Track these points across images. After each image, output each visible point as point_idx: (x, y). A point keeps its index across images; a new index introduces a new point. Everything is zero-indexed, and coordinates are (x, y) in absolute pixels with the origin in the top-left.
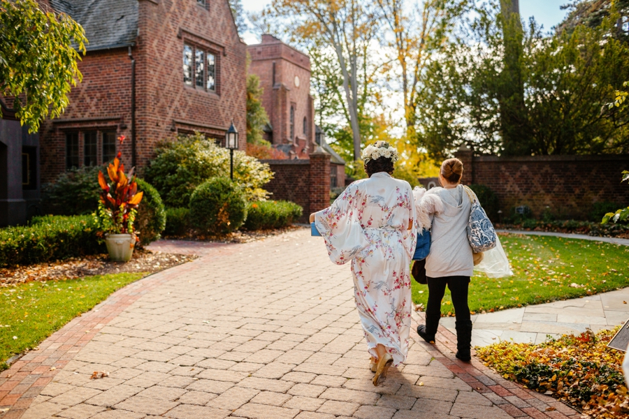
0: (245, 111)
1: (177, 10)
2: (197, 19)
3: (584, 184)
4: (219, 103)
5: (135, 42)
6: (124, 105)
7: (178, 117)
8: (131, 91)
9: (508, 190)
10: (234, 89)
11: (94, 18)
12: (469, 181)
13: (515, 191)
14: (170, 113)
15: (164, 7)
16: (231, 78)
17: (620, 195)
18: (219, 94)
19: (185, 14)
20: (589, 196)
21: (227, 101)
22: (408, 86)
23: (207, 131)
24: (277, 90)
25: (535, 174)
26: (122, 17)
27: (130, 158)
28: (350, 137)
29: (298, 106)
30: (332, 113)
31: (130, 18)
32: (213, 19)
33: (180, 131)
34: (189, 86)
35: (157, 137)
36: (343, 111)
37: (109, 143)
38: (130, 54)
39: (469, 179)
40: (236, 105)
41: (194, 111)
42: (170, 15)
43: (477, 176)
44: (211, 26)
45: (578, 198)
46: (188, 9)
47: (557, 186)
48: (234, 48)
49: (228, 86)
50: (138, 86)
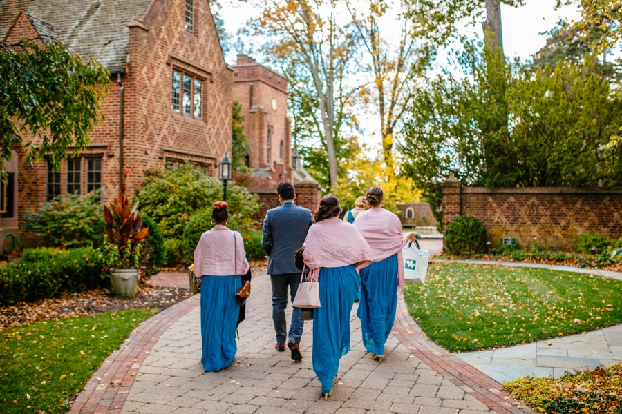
0: (231, 138)
1: (166, 37)
2: (185, 46)
3: (570, 216)
4: (206, 130)
5: (124, 68)
6: (111, 133)
7: (165, 145)
8: (119, 118)
9: (495, 221)
10: (220, 117)
11: (79, 42)
12: (457, 213)
13: (502, 223)
14: (158, 140)
15: (154, 34)
16: (217, 105)
17: (604, 227)
18: (206, 122)
19: (175, 41)
20: (575, 227)
21: (214, 128)
22: (385, 110)
23: (194, 159)
24: (254, 113)
25: (522, 205)
26: (110, 42)
27: (118, 187)
28: (325, 161)
29: (275, 130)
30: (306, 136)
31: (118, 43)
32: (201, 45)
33: (168, 159)
34: (177, 113)
35: (145, 165)
36: (318, 134)
37: (94, 171)
38: (119, 81)
39: (457, 211)
40: (222, 132)
41: (181, 138)
42: (159, 42)
43: (465, 207)
44: (199, 52)
45: (564, 229)
46: (177, 35)
47: (544, 217)
48: (220, 75)
49: (214, 113)
50: (127, 113)
